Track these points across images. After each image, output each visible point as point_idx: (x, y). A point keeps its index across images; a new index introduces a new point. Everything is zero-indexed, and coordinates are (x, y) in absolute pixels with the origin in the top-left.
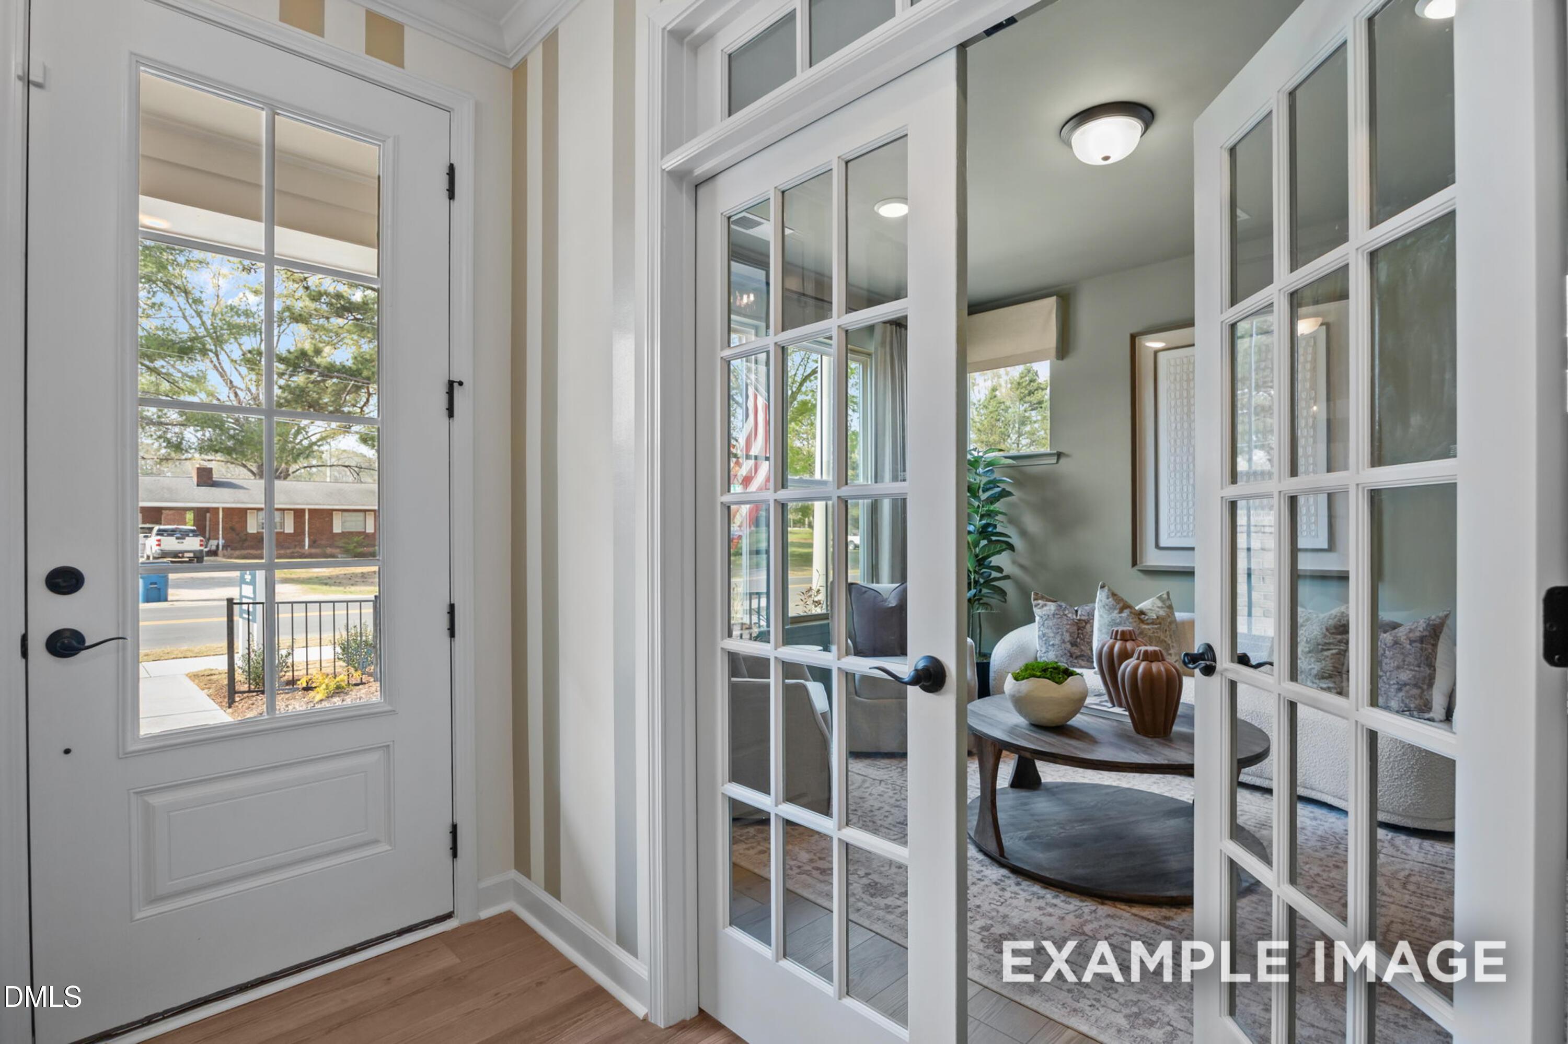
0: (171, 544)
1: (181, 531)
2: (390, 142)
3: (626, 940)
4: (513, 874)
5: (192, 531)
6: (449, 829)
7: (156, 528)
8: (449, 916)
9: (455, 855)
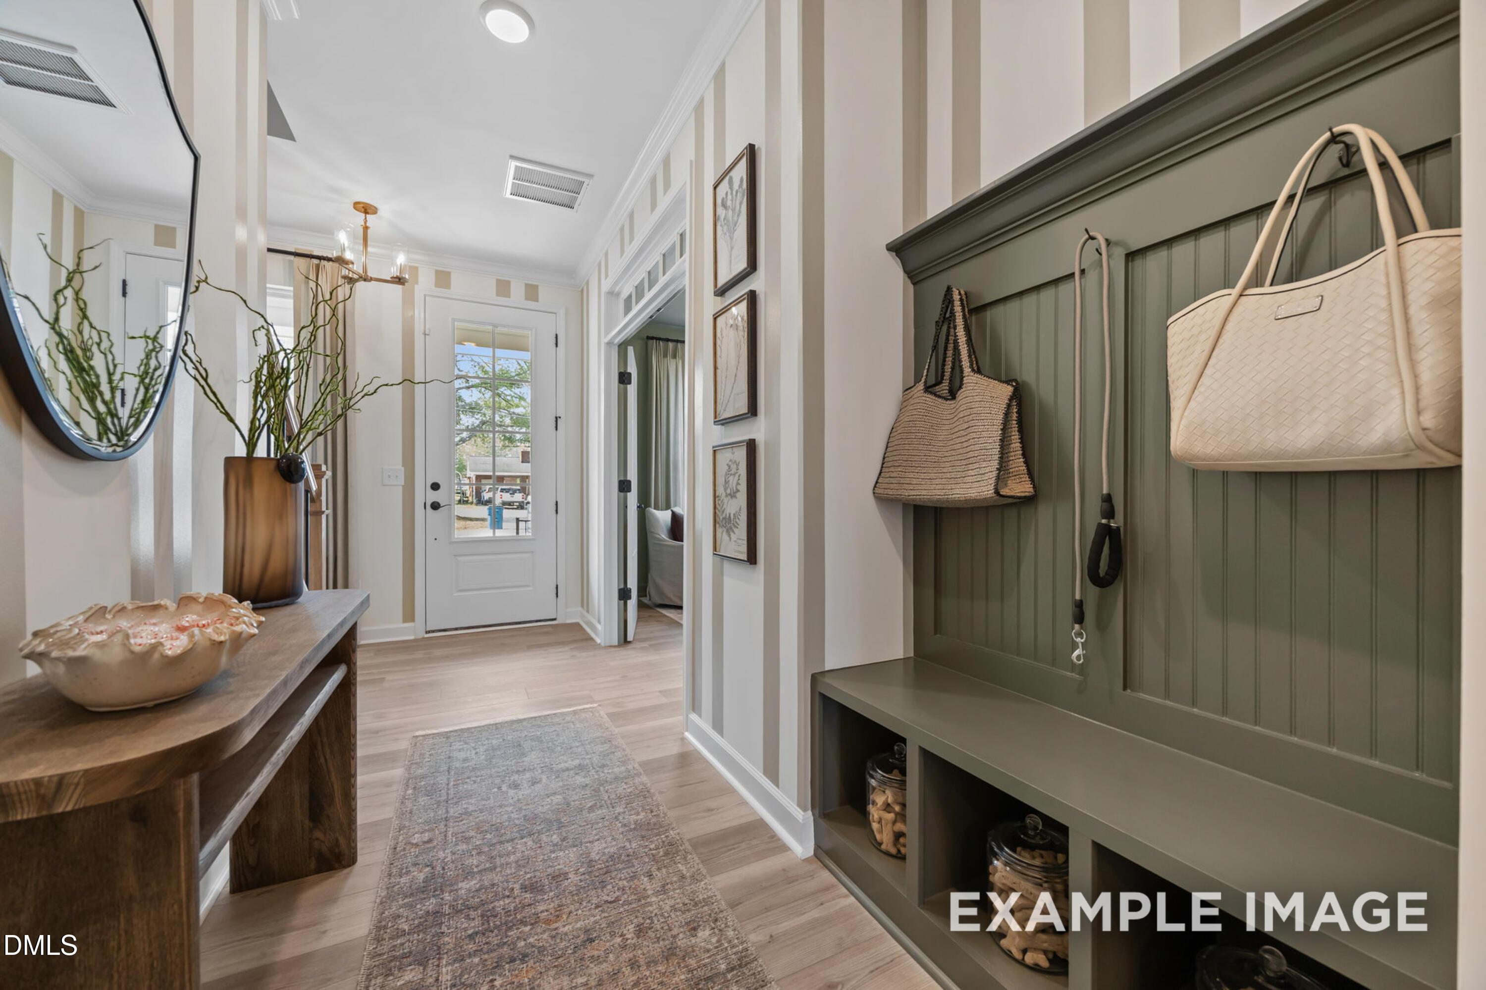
0: (507, 497)
1: (513, 489)
2: (534, 330)
3: (599, 622)
4: (580, 609)
5: (519, 490)
6: (555, 586)
7: (500, 488)
8: (555, 619)
9: (557, 596)
